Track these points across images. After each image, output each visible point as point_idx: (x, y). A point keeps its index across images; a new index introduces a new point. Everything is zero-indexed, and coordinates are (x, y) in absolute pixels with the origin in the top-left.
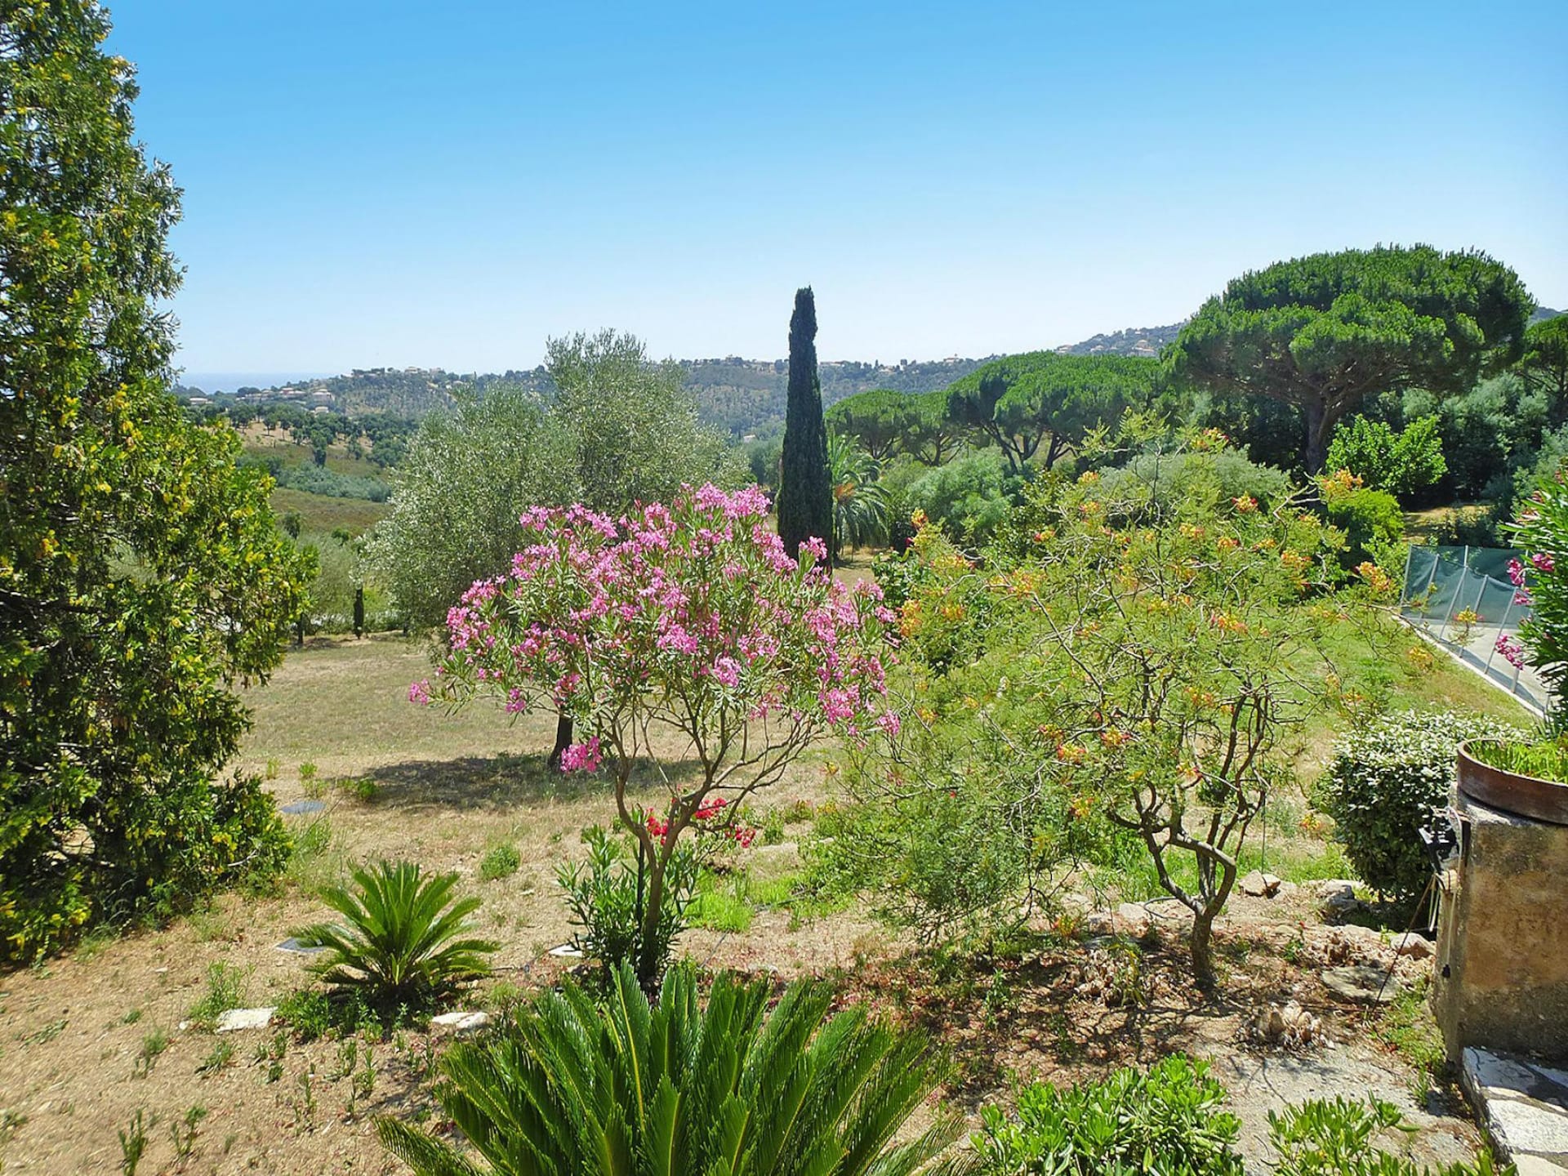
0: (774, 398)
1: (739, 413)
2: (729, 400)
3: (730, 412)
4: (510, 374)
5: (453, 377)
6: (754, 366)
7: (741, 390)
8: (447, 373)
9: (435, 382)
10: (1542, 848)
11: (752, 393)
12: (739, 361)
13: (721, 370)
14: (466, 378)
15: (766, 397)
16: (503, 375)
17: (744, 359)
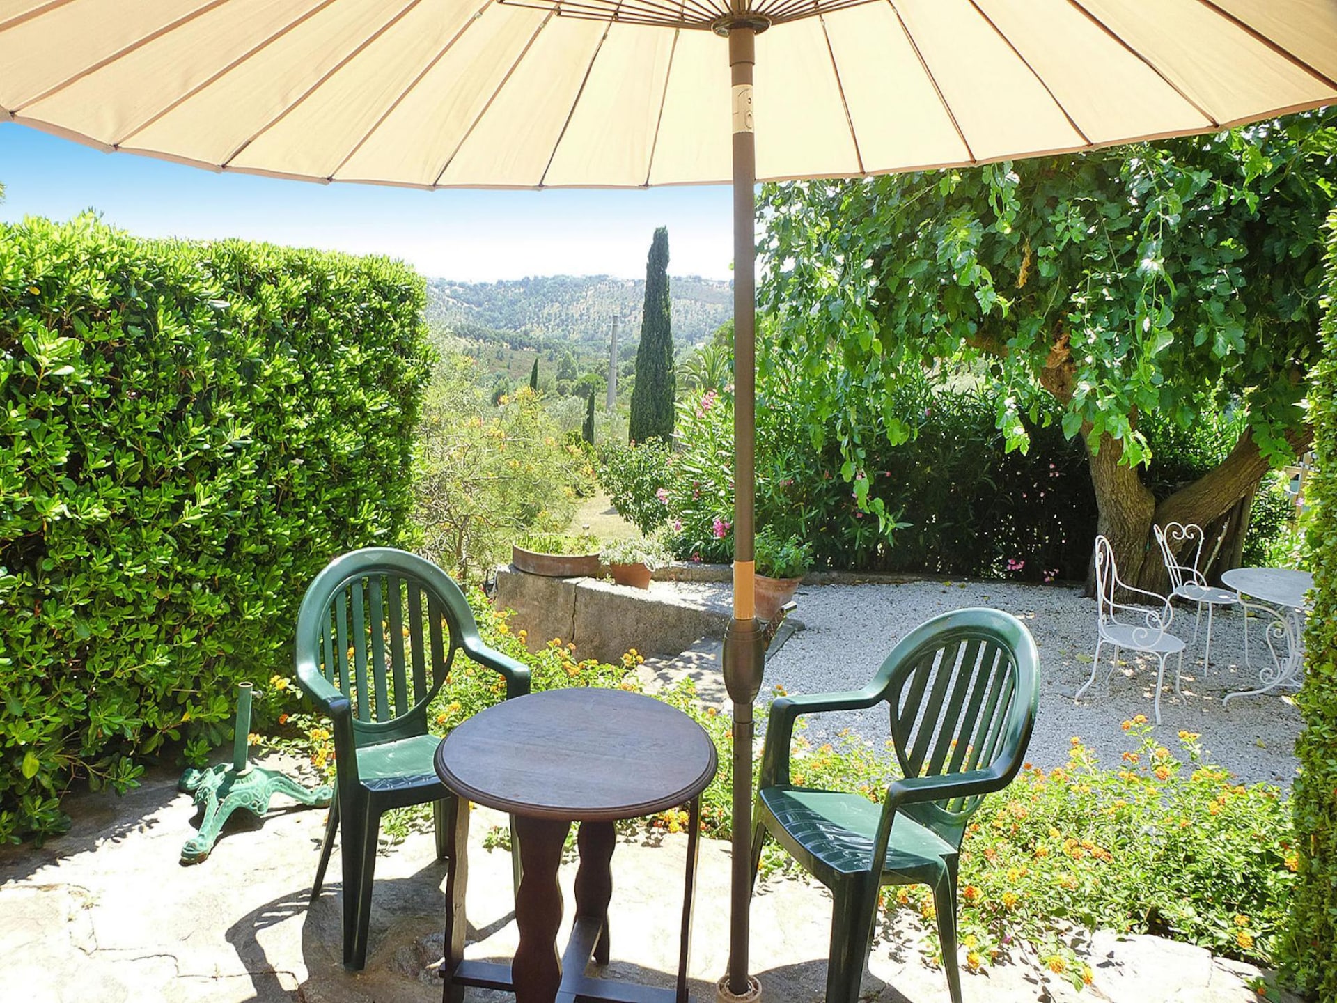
0: (726, 311)
1: (695, 323)
2: (687, 312)
3: (688, 322)
4: (500, 283)
5: (451, 284)
6: (711, 283)
7: (699, 304)
8: (447, 280)
9: (436, 287)
10: (523, 585)
11: (708, 306)
12: (698, 279)
13: (682, 286)
14: (462, 285)
15: (719, 310)
16: (494, 283)
17: (703, 277)
